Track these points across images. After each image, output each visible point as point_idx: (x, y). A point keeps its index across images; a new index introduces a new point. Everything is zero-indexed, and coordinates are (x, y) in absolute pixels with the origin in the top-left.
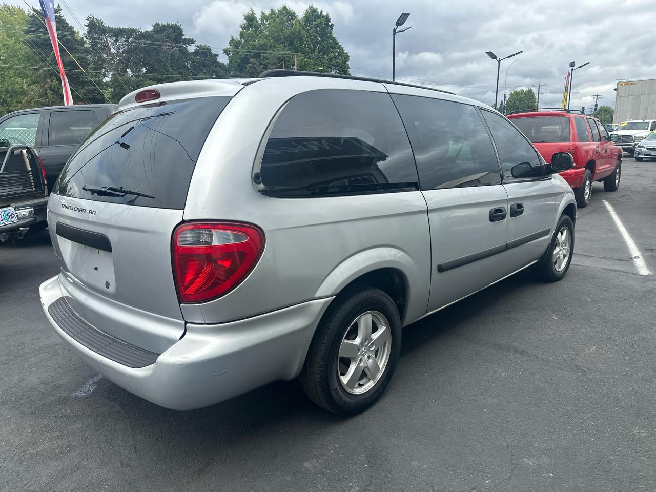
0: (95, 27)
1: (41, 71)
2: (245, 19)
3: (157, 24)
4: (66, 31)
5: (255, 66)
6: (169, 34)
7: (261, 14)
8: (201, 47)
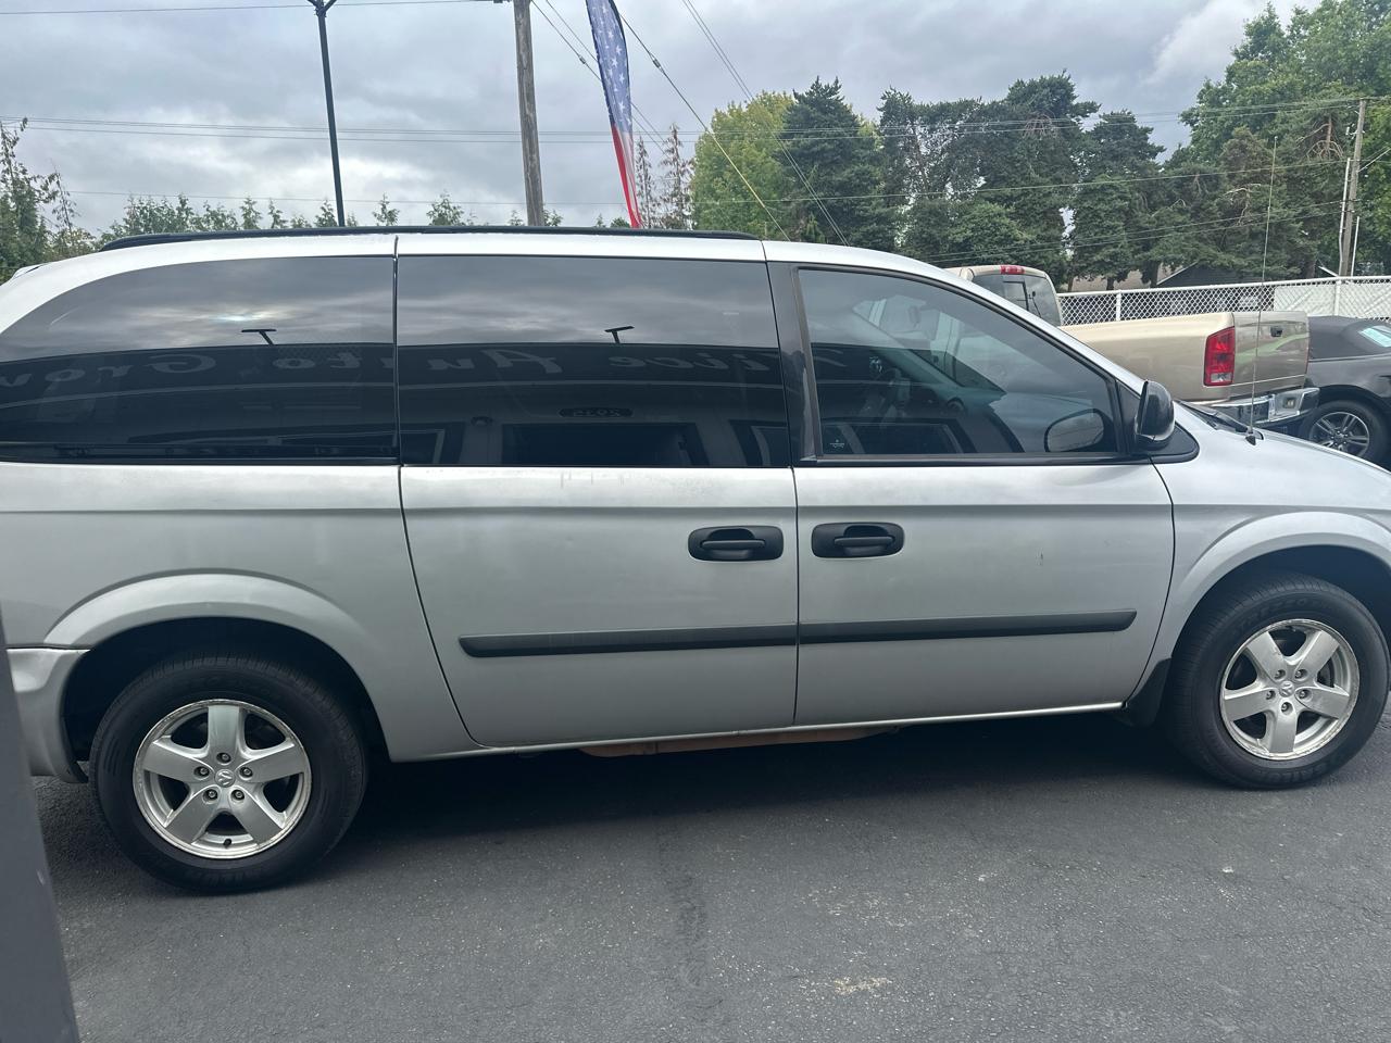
0: (897, 110)
1: (793, 205)
2: (1248, 34)
3: (1020, 83)
4: (842, 127)
5: (1245, 142)
6: (1042, 100)
7: (1294, 15)
8: (1112, 118)
